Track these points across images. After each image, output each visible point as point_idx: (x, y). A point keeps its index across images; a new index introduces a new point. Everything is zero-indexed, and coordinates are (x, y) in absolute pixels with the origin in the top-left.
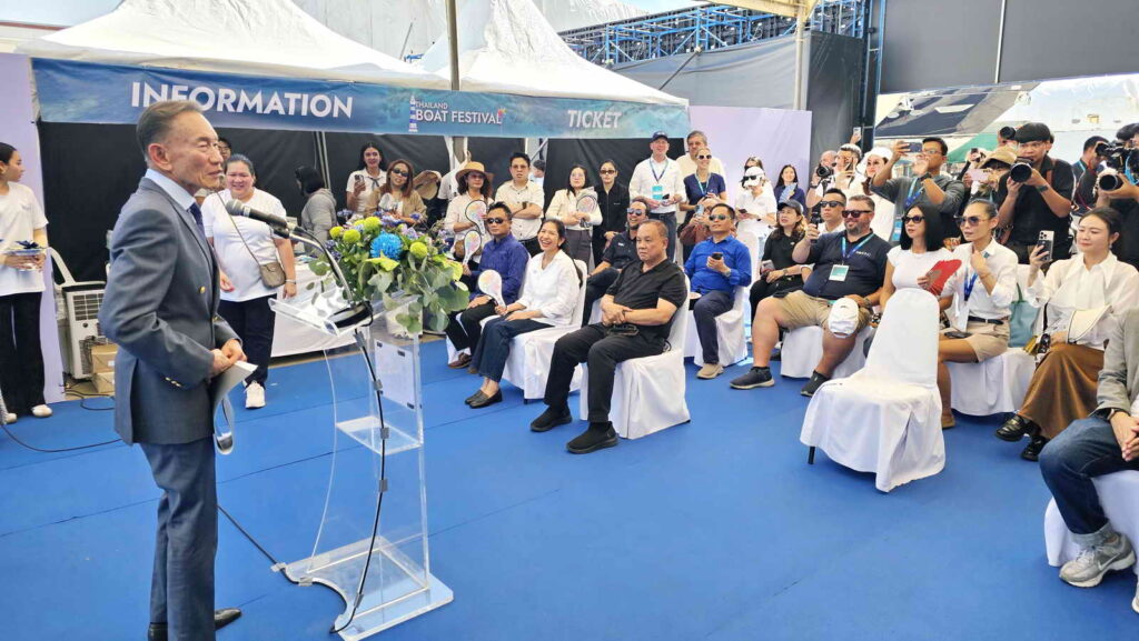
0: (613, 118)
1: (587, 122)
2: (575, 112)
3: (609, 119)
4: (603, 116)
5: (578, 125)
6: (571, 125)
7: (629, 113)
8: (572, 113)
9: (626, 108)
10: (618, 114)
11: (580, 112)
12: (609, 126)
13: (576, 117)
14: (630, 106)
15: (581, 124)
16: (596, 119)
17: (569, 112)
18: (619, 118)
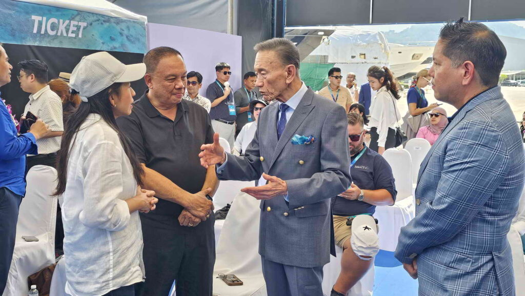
0: (78, 28)
1: (52, 29)
2: (40, 18)
3: (75, 29)
4: (69, 25)
5: (43, 32)
6: (35, 31)
7: (94, 23)
8: (36, 18)
9: (92, 18)
10: (83, 24)
11: (45, 18)
12: (74, 35)
13: (40, 23)
14: (95, 18)
15: (46, 30)
16: (62, 27)
17: (34, 17)
18: (84, 28)
